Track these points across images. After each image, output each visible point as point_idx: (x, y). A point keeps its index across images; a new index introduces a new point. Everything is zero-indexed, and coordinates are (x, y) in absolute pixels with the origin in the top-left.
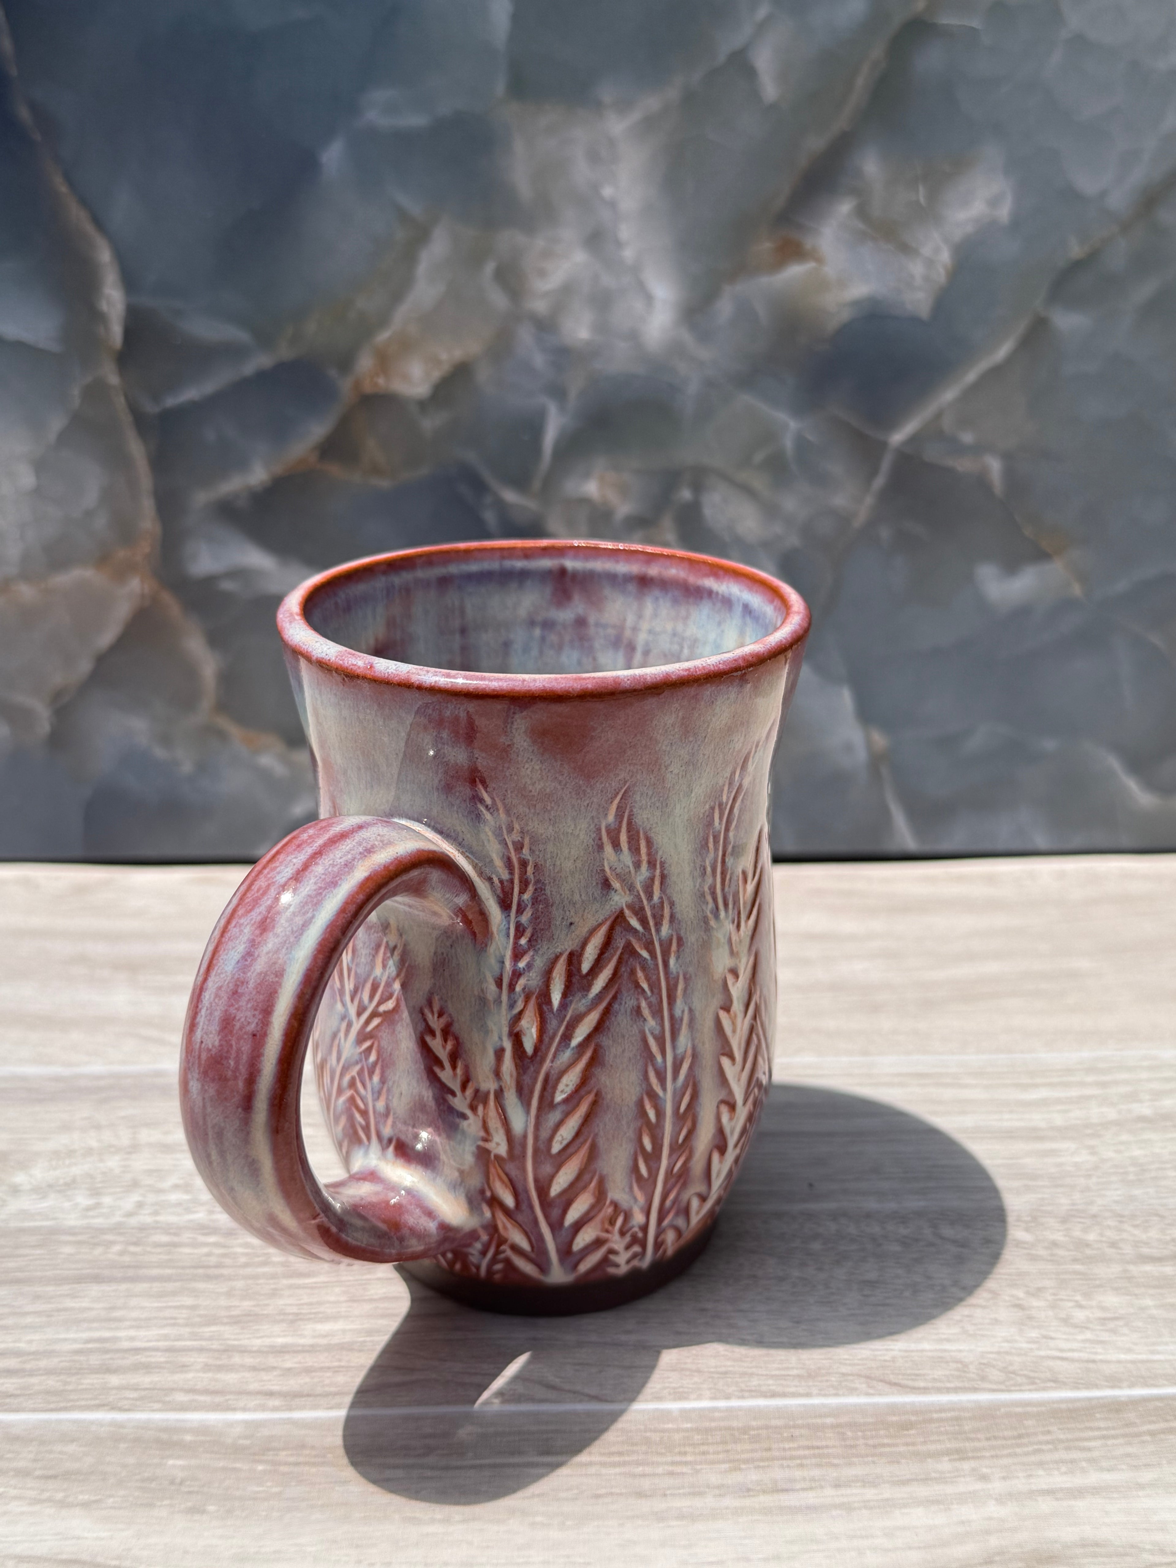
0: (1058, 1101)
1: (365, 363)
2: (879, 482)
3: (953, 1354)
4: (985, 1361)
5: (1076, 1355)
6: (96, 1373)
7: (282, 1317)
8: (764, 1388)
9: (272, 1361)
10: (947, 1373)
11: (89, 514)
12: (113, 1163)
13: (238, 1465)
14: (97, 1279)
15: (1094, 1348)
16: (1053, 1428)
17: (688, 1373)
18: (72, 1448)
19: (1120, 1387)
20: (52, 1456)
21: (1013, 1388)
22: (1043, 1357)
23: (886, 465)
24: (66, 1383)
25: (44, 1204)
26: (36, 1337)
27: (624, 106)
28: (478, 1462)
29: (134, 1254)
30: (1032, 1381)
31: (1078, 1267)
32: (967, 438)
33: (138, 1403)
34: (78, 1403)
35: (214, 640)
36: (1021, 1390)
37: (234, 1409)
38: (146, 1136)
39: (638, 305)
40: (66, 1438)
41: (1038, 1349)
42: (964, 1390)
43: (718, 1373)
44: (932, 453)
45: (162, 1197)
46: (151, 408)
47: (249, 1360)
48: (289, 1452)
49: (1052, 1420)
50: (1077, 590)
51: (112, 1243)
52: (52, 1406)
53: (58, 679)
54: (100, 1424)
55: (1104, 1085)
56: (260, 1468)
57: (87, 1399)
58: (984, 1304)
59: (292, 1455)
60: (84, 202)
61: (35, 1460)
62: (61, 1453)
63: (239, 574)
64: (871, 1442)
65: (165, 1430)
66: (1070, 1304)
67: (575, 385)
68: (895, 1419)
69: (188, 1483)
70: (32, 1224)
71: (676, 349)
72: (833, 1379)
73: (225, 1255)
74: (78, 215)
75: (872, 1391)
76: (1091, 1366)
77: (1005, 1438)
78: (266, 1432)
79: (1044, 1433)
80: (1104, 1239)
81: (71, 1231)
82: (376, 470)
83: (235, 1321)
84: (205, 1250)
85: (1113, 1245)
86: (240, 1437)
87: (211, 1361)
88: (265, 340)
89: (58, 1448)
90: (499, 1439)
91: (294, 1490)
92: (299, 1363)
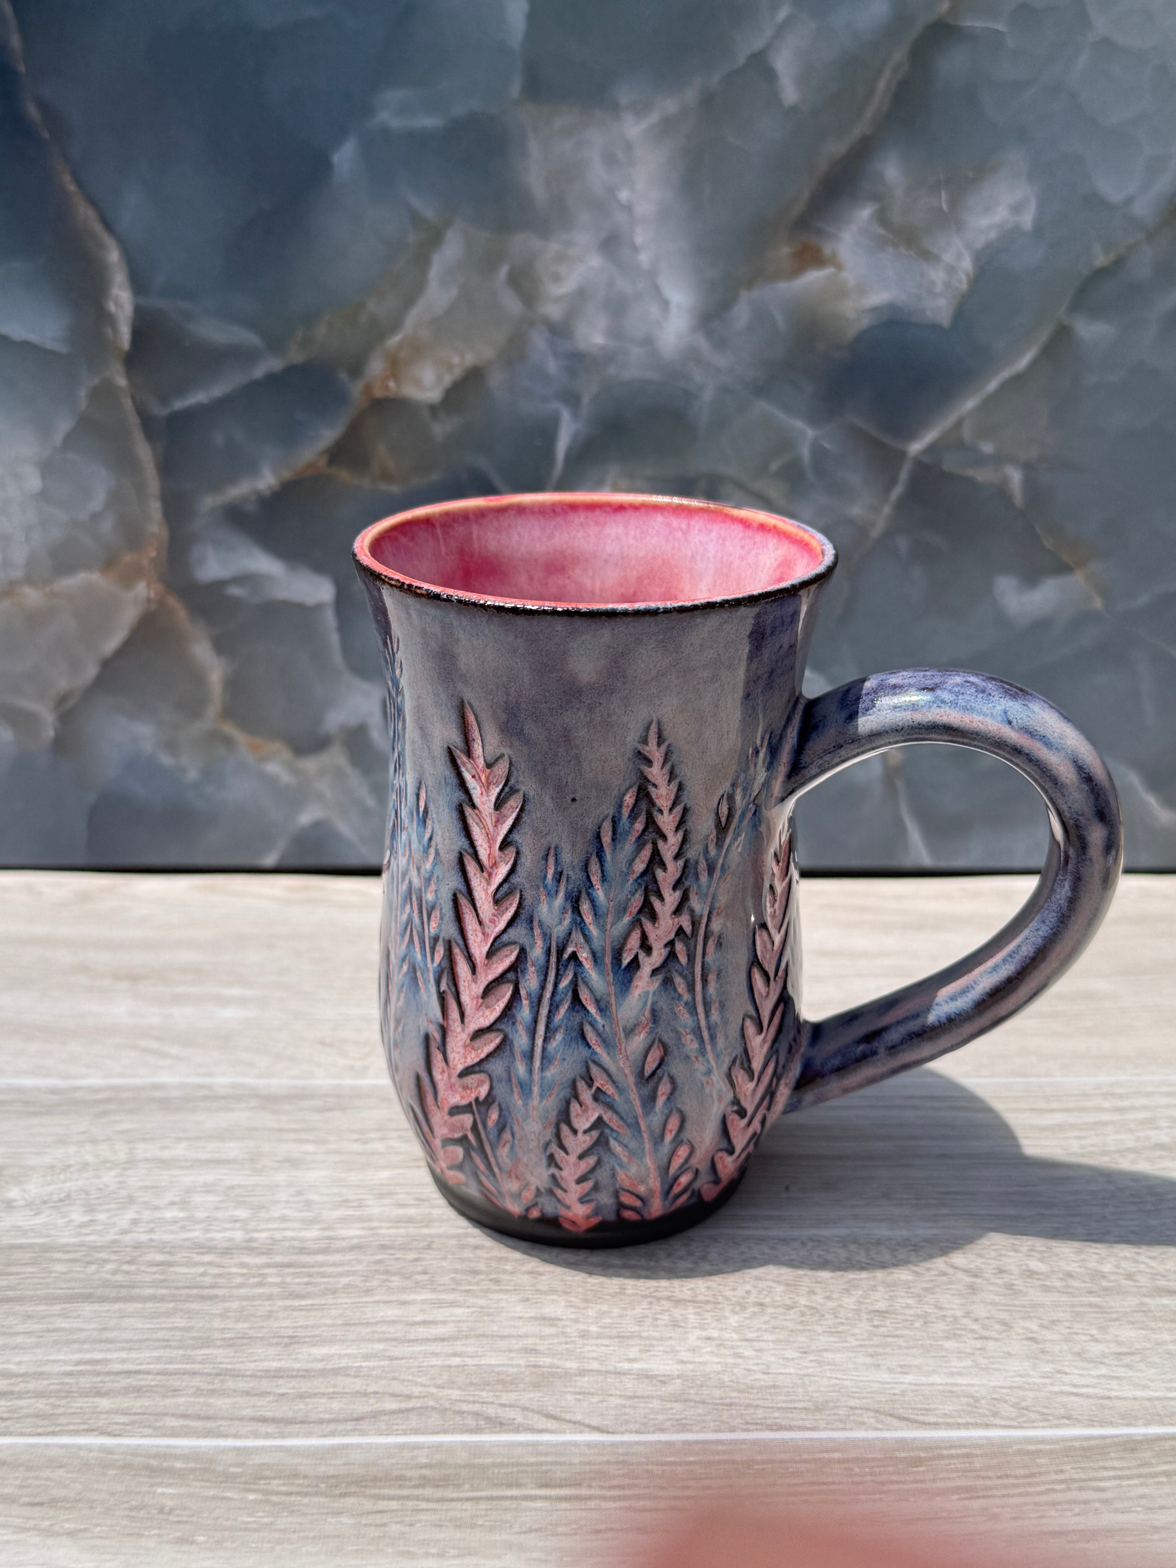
0: (1074, 1127)
1: (376, 367)
2: (898, 491)
3: (964, 1388)
4: (997, 1396)
5: (1091, 1391)
6: (86, 1396)
7: (276, 1340)
8: (769, 1421)
9: (265, 1385)
10: (958, 1408)
11: (95, 517)
12: (109, 1178)
13: (229, 1494)
14: (88, 1298)
15: (1109, 1384)
16: (1066, 1467)
17: (692, 1404)
18: (60, 1473)
19: (1135, 1425)
20: (38, 1483)
21: (1026, 1425)
22: (1056, 1393)
23: (904, 475)
24: (55, 1406)
25: (38, 1220)
26: (26, 1358)
27: (641, 109)
28: (475, 1494)
29: (127, 1273)
30: (1045, 1417)
31: (1094, 1300)
32: (987, 448)
33: (128, 1428)
34: (66, 1428)
35: (221, 646)
36: (1034, 1427)
37: (226, 1436)
38: (142, 1150)
39: (654, 310)
40: (53, 1463)
41: (1052, 1384)
42: (975, 1425)
43: (722, 1404)
44: (951, 463)
45: (157, 1214)
46: (159, 411)
47: (241, 1385)
48: (281, 1482)
49: (1066, 1459)
50: (1098, 603)
51: (107, 1261)
52: (40, 1430)
53: (63, 684)
54: (89, 1448)
55: (1121, 1110)
56: (251, 1497)
57: (76, 1424)
58: (997, 1336)
59: (284, 1484)
60: (92, 202)
61: (21, 1487)
62: (48, 1479)
63: (246, 579)
64: (879, 1479)
65: (156, 1456)
66: (1084, 1338)
67: (589, 391)
68: (903, 1455)
69: (177, 1512)
70: (23, 1241)
71: (692, 355)
72: (841, 1412)
73: (220, 1275)
74: (86, 214)
75: (880, 1426)
76: (1106, 1402)
77: (1016, 1477)
78: (257, 1460)
79: (1056, 1472)
80: (1121, 1271)
81: (64, 1248)
82: (385, 476)
83: (229, 1343)
84: (201, 1270)
85: (1130, 1276)
86: (231, 1465)
87: (204, 1386)
88: (275, 344)
89: (46, 1473)
90: (496, 1471)
91: (285, 1521)
92: (293, 1388)
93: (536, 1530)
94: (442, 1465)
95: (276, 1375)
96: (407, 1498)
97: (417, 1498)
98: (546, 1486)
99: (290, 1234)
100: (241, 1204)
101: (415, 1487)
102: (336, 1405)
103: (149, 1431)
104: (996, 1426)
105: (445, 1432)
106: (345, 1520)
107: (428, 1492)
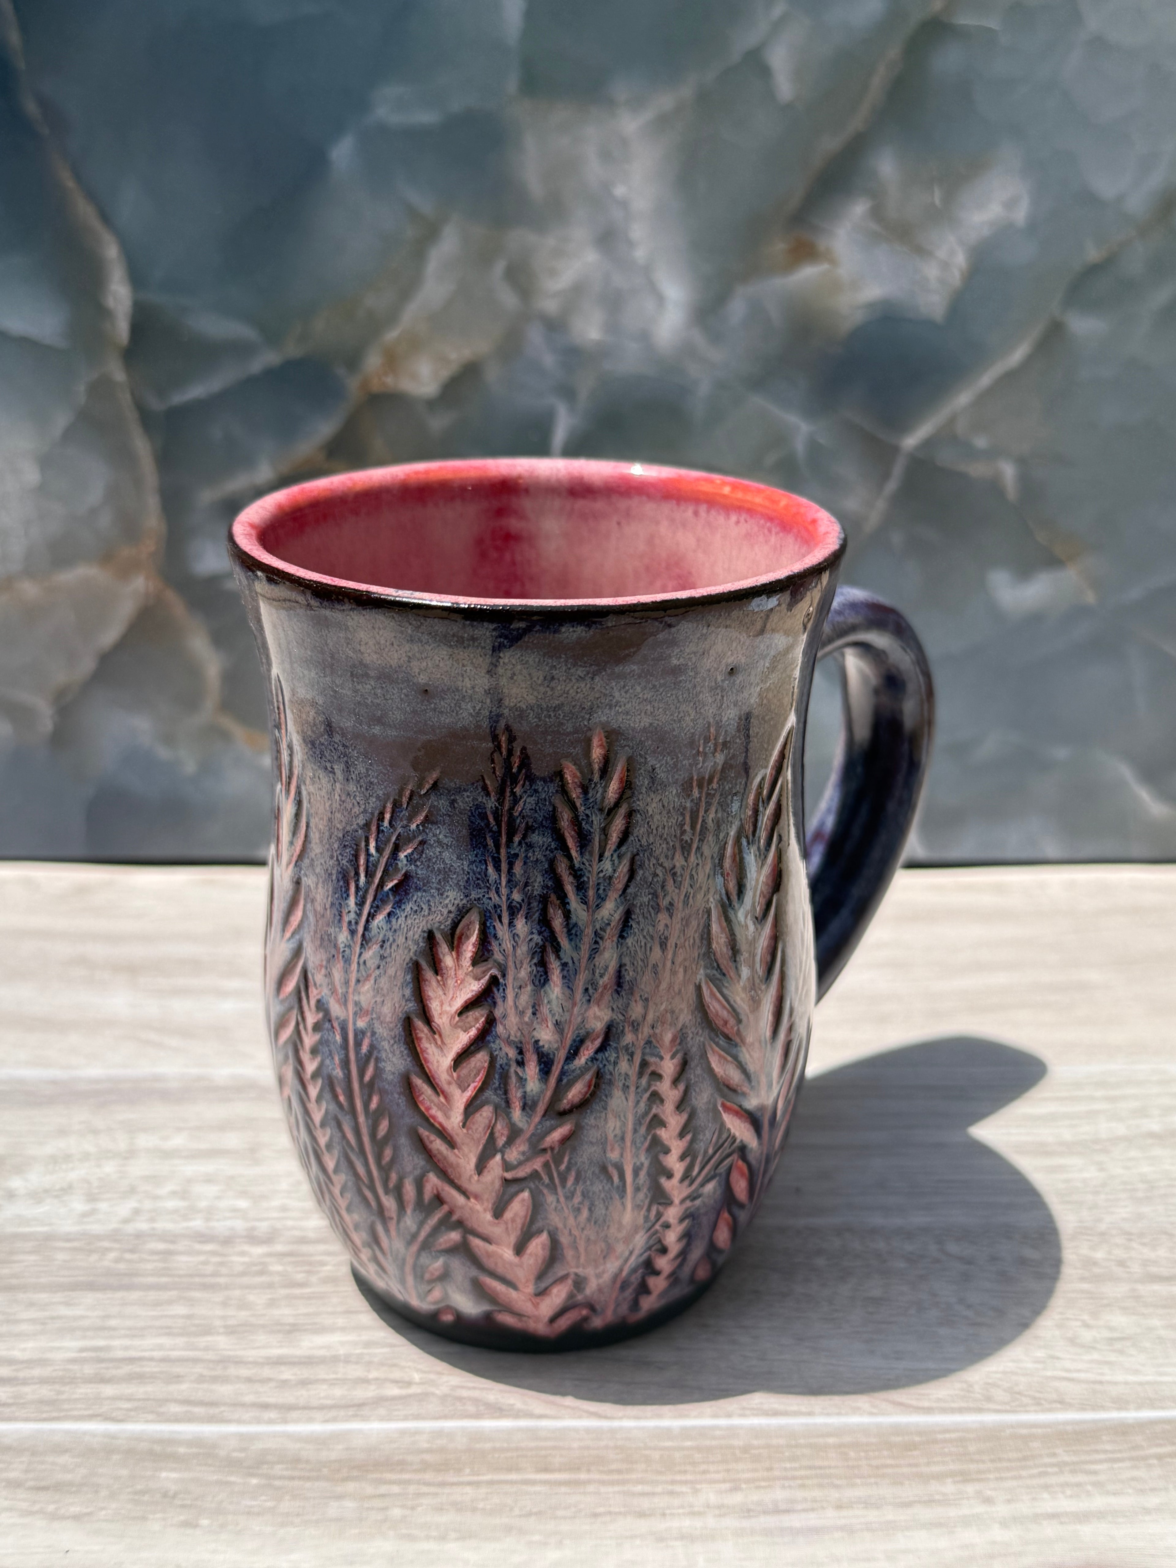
1: (373, 361)
2: (892, 486)
4: (990, 1381)
5: (1082, 1376)
6: (90, 1383)
7: (278, 1327)
9: (267, 1372)
11: (93, 511)
12: (110, 1168)
13: (232, 1479)
15: (1101, 1369)
16: (1059, 1451)
18: (64, 1459)
19: (1127, 1410)
20: (43, 1467)
21: (1018, 1409)
22: (1049, 1378)
23: (898, 469)
24: (59, 1393)
25: (40, 1210)
26: (31, 1345)
27: (637, 104)
28: (475, 1478)
29: (130, 1261)
30: (1038, 1402)
31: (1086, 1286)
32: (981, 442)
33: (132, 1414)
35: (219, 640)
36: (1026, 1412)
38: (144, 1141)
39: (650, 306)
40: (59, 1449)
41: (1045, 1369)
42: (969, 1410)
44: (946, 457)
45: (159, 1204)
46: (157, 405)
47: (244, 1372)
48: (284, 1467)
49: (1058, 1442)
50: (1090, 598)
51: (108, 1250)
52: (44, 1415)
53: (61, 677)
54: (93, 1435)
55: (1113, 1099)
56: (254, 1481)
57: (80, 1409)
59: (287, 1469)
60: (91, 196)
61: (27, 1471)
62: (53, 1464)
64: (874, 1463)
65: (158, 1441)
66: (1076, 1324)
67: (585, 386)
68: (899, 1439)
69: (181, 1496)
70: (26, 1230)
71: (688, 349)
73: (221, 1264)
74: (85, 211)
75: (875, 1411)
76: (1098, 1387)
77: (1009, 1460)
78: (259, 1446)
79: (1049, 1456)
80: (1112, 1257)
81: (68, 1238)
83: (231, 1331)
84: (202, 1258)
85: (1121, 1263)
86: (234, 1450)
87: (206, 1372)
88: (272, 338)
89: (50, 1459)
90: (497, 1455)
91: (286, 1505)
92: (295, 1375)
93: (536, 1514)
94: (442, 1450)
95: (279, 1362)
96: (408, 1482)
97: (419, 1483)
98: (546, 1470)
99: (290, 1223)
100: (243, 1194)
101: (416, 1471)
102: (338, 1392)
103: (150, 1417)
104: (989, 1410)
105: (445, 1417)
106: (349, 1504)
107: (428, 1476)
